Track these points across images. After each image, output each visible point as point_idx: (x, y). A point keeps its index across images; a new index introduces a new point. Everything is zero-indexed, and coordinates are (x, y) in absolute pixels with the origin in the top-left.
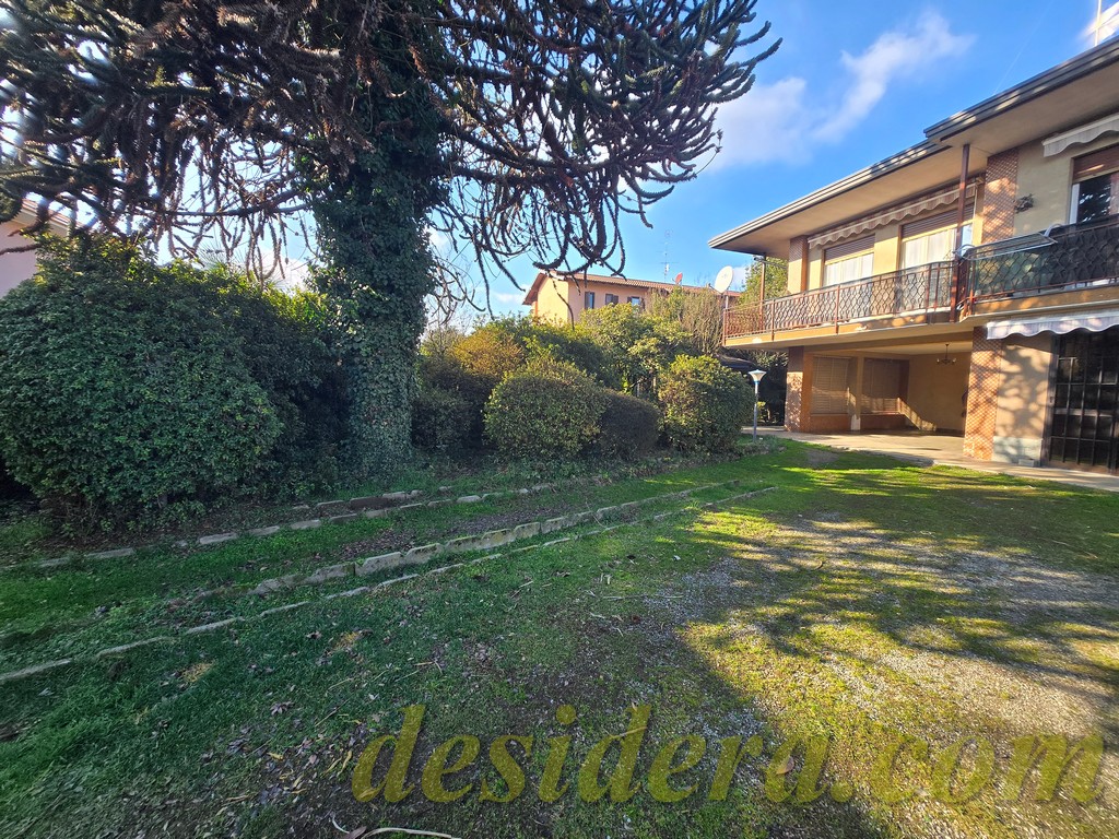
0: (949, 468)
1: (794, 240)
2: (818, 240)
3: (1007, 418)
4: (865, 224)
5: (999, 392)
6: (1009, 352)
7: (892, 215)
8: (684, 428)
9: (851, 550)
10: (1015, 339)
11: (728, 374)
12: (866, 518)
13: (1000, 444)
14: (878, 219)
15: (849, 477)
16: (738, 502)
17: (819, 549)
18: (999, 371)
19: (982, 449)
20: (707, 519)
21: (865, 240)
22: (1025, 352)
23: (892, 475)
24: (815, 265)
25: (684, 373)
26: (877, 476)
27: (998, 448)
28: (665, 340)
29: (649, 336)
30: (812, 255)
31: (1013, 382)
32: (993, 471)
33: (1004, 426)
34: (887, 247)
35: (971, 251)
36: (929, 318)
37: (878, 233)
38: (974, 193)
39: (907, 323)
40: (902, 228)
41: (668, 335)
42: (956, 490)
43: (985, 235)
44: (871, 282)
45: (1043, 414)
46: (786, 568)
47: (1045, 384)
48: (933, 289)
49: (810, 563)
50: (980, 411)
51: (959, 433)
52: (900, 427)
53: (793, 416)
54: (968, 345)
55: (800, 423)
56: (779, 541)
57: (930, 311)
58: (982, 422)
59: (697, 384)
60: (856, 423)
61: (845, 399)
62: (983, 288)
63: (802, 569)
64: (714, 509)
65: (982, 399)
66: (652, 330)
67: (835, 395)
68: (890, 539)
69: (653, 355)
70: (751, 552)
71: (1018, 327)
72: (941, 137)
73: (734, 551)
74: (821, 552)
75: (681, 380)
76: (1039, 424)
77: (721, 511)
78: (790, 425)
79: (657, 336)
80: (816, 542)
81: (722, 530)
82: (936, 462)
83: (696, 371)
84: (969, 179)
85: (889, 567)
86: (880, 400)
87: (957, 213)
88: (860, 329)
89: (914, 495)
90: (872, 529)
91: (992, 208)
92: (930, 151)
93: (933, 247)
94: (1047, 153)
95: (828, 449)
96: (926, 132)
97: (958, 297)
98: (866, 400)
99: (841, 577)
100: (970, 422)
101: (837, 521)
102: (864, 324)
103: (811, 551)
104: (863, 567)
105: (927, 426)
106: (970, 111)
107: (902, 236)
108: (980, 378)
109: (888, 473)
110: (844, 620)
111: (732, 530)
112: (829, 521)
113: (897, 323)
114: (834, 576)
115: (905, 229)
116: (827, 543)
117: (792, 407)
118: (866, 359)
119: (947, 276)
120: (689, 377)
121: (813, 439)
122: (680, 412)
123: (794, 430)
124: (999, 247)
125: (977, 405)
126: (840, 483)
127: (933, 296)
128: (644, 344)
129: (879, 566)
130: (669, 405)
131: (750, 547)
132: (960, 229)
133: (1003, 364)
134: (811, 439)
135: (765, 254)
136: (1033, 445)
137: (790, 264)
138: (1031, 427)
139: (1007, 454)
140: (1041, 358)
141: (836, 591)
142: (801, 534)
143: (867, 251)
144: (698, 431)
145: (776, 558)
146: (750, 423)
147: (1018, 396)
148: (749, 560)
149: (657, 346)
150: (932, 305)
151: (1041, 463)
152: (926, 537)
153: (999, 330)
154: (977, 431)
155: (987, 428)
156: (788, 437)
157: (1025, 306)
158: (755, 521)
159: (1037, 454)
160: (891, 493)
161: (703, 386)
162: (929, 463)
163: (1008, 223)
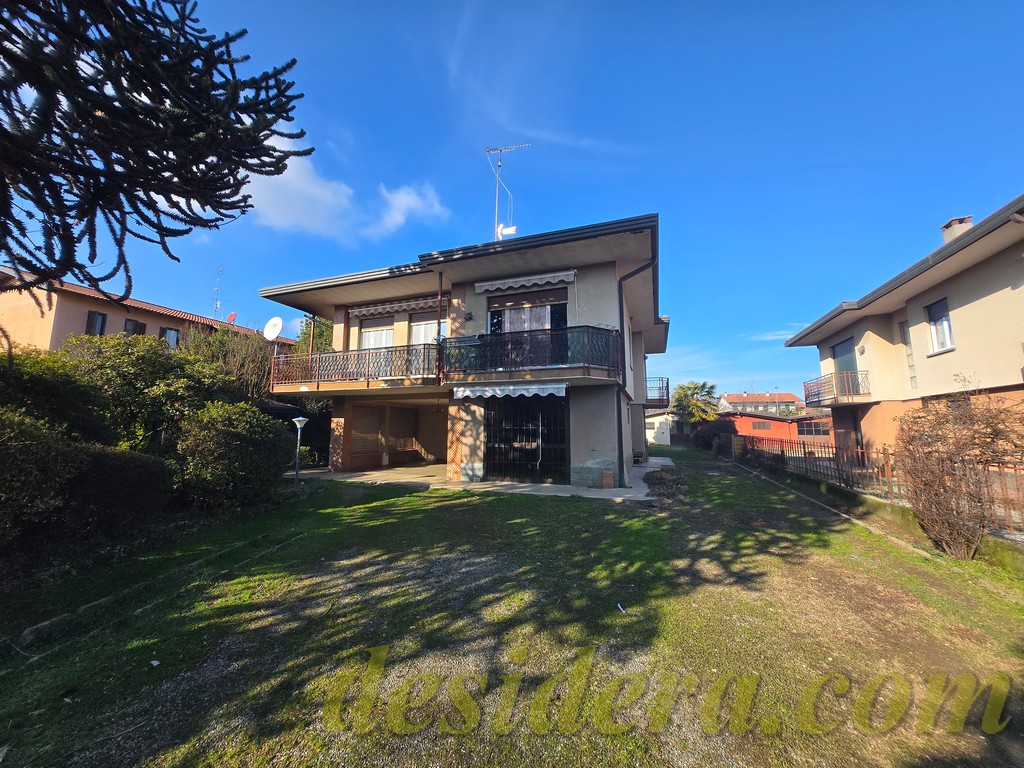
0: (438, 490)
1: (338, 307)
2: (356, 311)
3: (466, 450)
4: (388, 307)
5: (463, 434)
6: (465, 407)
7: (404, 305)
8: (210, 482)
9: (360, 583)
10: (467, 399)
11: (266, 422)
12: (376, 547)
13: (465, 469)
14: (396, 306)
15: (372, 509)
16: (261, 561)
17: (332, 591)
18: (461, 419)
19: (456, 473)
20: (216, 592)
21: (386, 319)
22: (474, 408)
23: (403, 502)
24: (354, 331)
25: (213, 421)
26: (393, 505)
27: (464, 472)
28: (199, 381)
29: (178, 377)
30: (351, 322)
31: (469, 427)
32: (460, 488)
33: (466, 456)
34: (401, 326)
35: (445, 340)
36: (426, 381)
37: (396, 315)
38: (446, 304)
39: (412, 384)
40: (410, 315)
41: (205, 377)
42: (438, 507)
43: (452, 331)
44: (391, 350)
45: (482, 447)
46: (295, 625)
47: (482, 428)
48: (426, 361)
49: (321, 610)
50: (454, 447)
51: (444, 461)
52: (414, 460)
53: (337, 458)
54: (447, 401)
55: (342, 464)
56: (296, 594)
57: (425, 376)
58: (455, 455)
59: (229, 433)
60: (386, 459)
61: (378, 440)
62: (451, 365)
63: (311, 620)
64: (229, 577)
65: (454, 438)
66: (182, 369)
67: (370, 437)
68: (392, 562)
69: (182, 398)
70: (263, 617)
71: (468, 393)
72: (427, 263)
73: (240, 624)
74: (332, 594)
75: (209, 429)
76: (481, 454)
77: (238, 576)
78: (333, 466)
79: (190, 377)
80: (331, 584)
81: (231, 600)
82: (432, 487)
83: (229, 419)
84: (443, 295)
85: (386, 589)
86: (402, 441)
87: (438, 313)
88: (383, 385)
89: (414, 517)
90: (380, 556)
91: (455, 315)
92: (423, 270)
93: (426, 333)
94: (477, 291)
95: (362, 485)
96: (420, 257)
97: (440, 368)
98: (392, 440)
99: (345, 615)
100: (450, 454)
101: (354, 557)
102: (386, 381)
103: (325, 595)
104: (367, 597)
105: (431, 457)
106: (441, 253)
107: (410, 322)
108: (453, 424)
109: (401, 500)
110: (339, 662)
111: (245, 597)
112: (348, 557)
113: (407, 383)
114: (339, 617)
115: (413, 317)
116: (340, 582)
117: (335, 449)
118: (392, 408)
119: (434, 353)
120: (220, 426)
121: (351, 477)
122: (205, 466)
123: (337, 470)
124: (459, 340)
125: (452, 443)
126: (362, 517)
127: (426, 366)
128: (169, 385)
129: (377, 592)
130: (190, 459)
131: (262, 612)
132: (439, 324)
133: (463, 414)
134: (347, 478)
135: (314, 314)
136: (479, 466)
137: (335, 326)
138: (477, 455)
139: (468, 475)
140: (479, 411)
141: (338, 632)
142: (319, 580)
143: (389, 327)
144: (228, 484)
145: (287, 615)
146: (293, 468)
147: (471, 436)
148: (257, 630)
149: (188, 388)
150: (426, 372)
151: (483, 479)
152: (415, 553)
153: (461, 393)
154: (453, 461)
155: (458, 459)
156: (330, 478)
157: (470, 379)
158: (275, 579)
159: (480, 473)
160: (398, 518)
161: (237, 436)
162: (426, 487)
163: (462, 326)
